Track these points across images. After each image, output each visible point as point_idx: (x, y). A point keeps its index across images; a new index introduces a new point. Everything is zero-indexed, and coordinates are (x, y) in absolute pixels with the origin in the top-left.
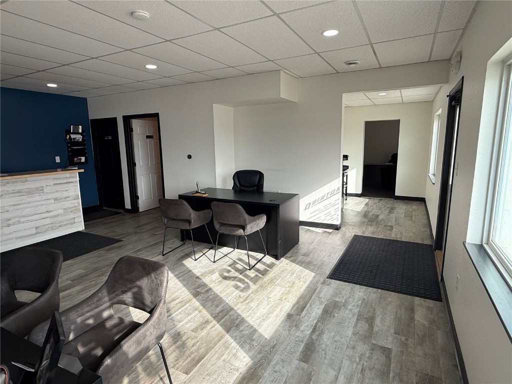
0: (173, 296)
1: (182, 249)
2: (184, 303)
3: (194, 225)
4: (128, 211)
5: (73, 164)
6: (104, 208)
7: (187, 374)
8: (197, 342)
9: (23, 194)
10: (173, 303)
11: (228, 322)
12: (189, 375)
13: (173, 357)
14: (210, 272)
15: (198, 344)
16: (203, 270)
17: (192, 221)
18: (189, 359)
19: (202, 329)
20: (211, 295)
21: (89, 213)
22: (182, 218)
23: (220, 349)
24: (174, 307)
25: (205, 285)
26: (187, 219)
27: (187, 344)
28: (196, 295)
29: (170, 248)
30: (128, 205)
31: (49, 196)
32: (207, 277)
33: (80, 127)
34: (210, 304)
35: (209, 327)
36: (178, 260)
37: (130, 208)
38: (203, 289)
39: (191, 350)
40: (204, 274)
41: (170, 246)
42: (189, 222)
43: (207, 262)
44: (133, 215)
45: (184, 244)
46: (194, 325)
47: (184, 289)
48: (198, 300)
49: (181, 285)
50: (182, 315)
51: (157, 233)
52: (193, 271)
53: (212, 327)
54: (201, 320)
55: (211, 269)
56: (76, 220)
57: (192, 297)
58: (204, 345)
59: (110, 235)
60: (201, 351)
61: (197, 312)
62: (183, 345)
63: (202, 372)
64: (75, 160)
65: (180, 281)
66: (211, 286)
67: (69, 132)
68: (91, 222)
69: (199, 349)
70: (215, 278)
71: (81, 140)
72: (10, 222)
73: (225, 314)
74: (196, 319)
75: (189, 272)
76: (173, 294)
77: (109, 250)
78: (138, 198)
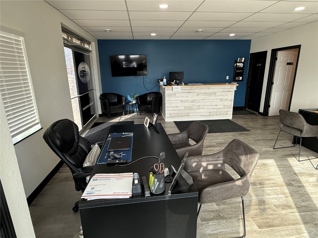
0: (270, 177)
1: (291, 149)
2: (275, 185)
3: (305, 135)
4: (261, 114)
5: (235, 80)
6: (247, 109)
7: (259, 228)
8: (275, 214)
9: (207, 95)
10: (268, 181)
11: (308, 217)
12: (260, 230)
13: (254, 212)
14: (309, 175)
15: (275, 216)
16: (303, 171)
17: (304, 132)
18: (265, 220)
19: (283, 209)
20: (302, 191)
21: (236, 110)
22: (295, 127)
23: (292, 231)
24: (268, 184)
25: (299, 181)
26: (300, 129)
27: (267, 211)
28: (289, 184)
29: (281, 146)
30: (262, 110)
31: (218, 97)
32: (304, 177)
33: (243, 58)
34: (298, 197)
35: (289, 211)
36: (284, 156)
37: (262, 112)
38: (296, 184)
39: (268, 216)
40: (302, 174)
41: (282, 144)
42: (301, 131)
43: (310, 166)
44: (263, 117)
45: (294, 146)
46: (277, 203)
47: (280, 176)
48: (288, 189)
49: (279, 172)
50: (271, 192)
51: (276, 133)
52: (294, 168)
53: (292, 212)
54: (284, 202)
55: (311, 172)
56: (229, 113)
57: (284, 184)
58: (280, 219)
59: (244, 126)
60: (275, 221)
61: (283, 196)
62: (264, 210)
63: (270, 234)
64: (236, 78)
65: (280, 170)
66: (304, 184)
67: (236, 62)
68: (237, 116)
69: (274, 219)
70: (311, 181)
71: (242, 66)
72: (200, 107)
73: (308, 210)
74: (281, 200)
75: (290, 167)
76: (270, 175)
77: (241, 134)
78: (269, 106)
